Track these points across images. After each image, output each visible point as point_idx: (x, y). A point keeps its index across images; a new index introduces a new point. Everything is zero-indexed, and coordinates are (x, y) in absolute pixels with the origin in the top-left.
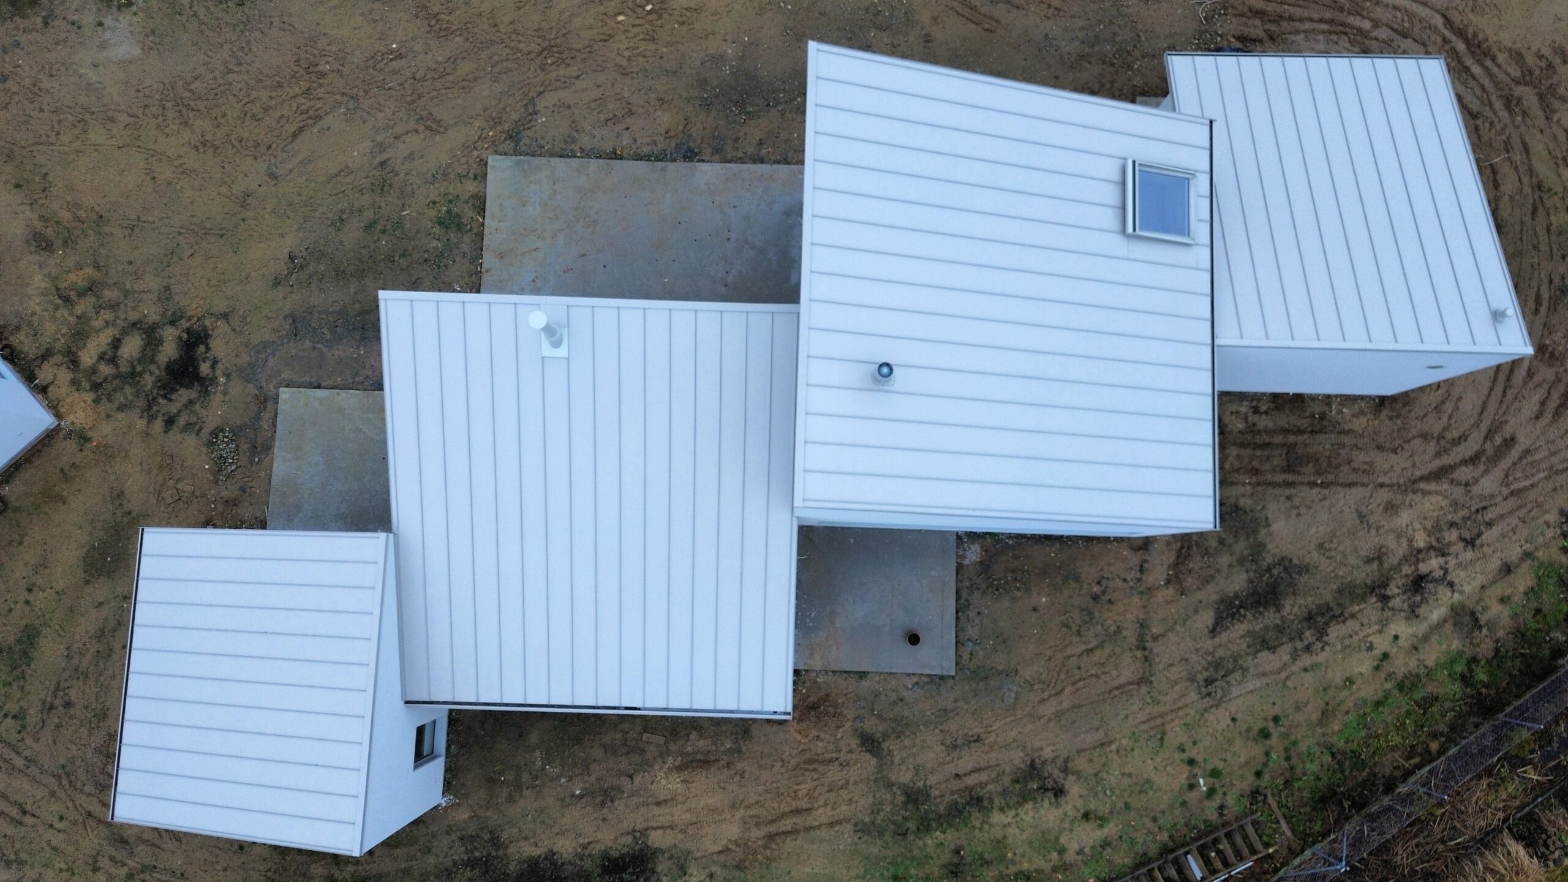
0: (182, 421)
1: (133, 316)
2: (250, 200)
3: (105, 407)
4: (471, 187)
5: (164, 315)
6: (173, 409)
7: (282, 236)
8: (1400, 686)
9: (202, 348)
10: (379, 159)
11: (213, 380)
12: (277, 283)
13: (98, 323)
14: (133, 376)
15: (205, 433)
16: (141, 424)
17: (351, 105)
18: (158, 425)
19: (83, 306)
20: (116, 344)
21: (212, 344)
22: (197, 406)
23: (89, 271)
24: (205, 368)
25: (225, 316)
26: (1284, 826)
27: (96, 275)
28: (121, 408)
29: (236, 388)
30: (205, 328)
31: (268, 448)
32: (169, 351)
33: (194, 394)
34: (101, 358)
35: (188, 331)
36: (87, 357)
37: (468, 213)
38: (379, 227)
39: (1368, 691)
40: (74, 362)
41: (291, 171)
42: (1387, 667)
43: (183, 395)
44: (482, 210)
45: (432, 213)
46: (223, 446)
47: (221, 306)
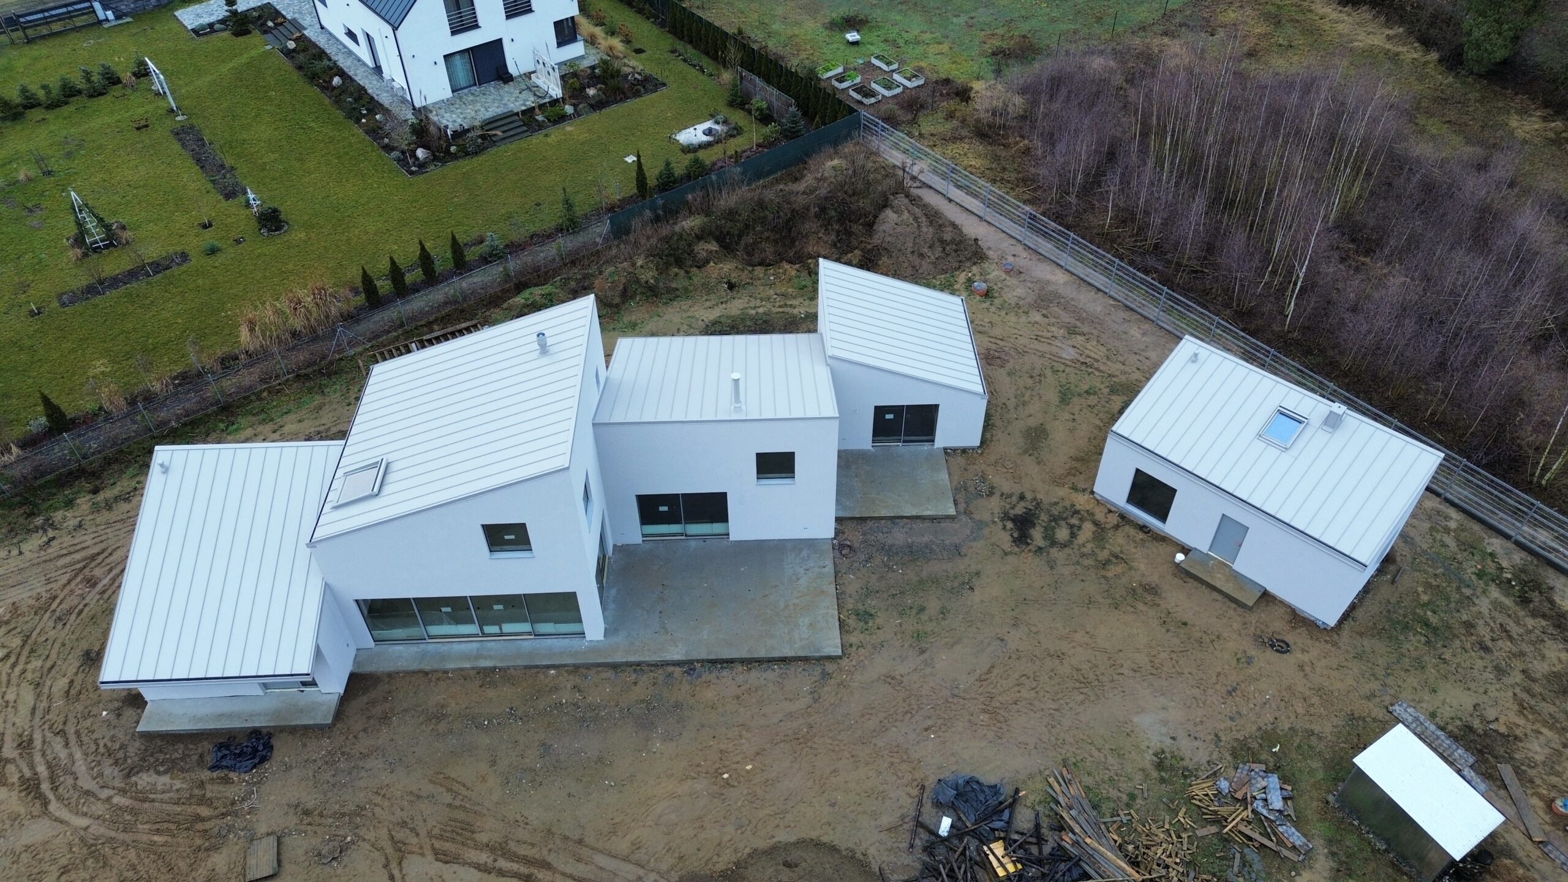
0: (1014, 499)
1: (1067, 550)
2: (1013, 622)
3: (1068, 504)
4: (854, 639)
5: (1048, 553)
6: (1022, 504)
7: (982, 601)
8: (272, 420)
9: (1016, 535)
10: (926, 655)
11: (1002, 520)
12: (978, 574)
13: (1090, 546)
14: (1055, 519)
15: (998, 494)
16: (1040, 496)
17: (956, 692)
18: (1029, 496)
19: (1104, 555)
20: (1073, 535)
21: (1011, 539)
22: (1008, 506)
23: (1110, 574)
24: (1010, 525)
25: (1006, 554)
26: (361, 364)
27: (1103, 573)
28: (1056, 504)
29: (986, 517)
30: (1018, 546)
31: (956, 490)
32: (1037, 535)
33: (1012, 512)
34: (1080, 528)
35: (1028, 544)
36: (1088, 527)
37: (852, 622)
38: (914, 611)
39: (292, 417)
40: (1096, 524)
41: (989, 644)
42: (276, 427)
43: (1019, 510)
44: (842, 624)
45: (879, 621)
46: (985, 488)
47: (1011, 559)
